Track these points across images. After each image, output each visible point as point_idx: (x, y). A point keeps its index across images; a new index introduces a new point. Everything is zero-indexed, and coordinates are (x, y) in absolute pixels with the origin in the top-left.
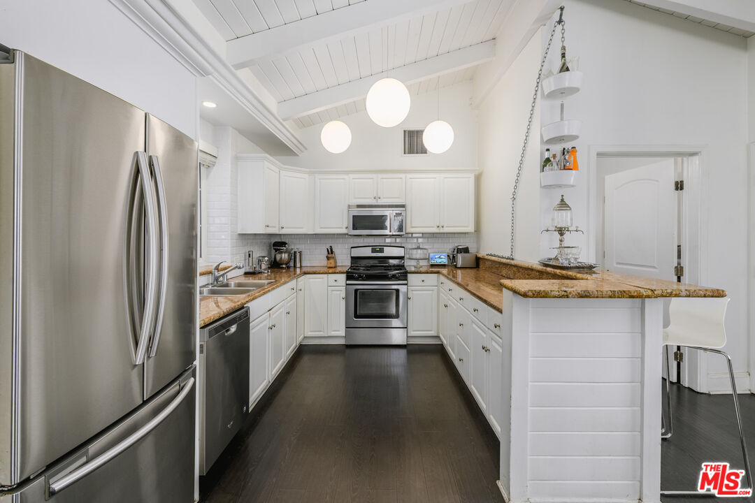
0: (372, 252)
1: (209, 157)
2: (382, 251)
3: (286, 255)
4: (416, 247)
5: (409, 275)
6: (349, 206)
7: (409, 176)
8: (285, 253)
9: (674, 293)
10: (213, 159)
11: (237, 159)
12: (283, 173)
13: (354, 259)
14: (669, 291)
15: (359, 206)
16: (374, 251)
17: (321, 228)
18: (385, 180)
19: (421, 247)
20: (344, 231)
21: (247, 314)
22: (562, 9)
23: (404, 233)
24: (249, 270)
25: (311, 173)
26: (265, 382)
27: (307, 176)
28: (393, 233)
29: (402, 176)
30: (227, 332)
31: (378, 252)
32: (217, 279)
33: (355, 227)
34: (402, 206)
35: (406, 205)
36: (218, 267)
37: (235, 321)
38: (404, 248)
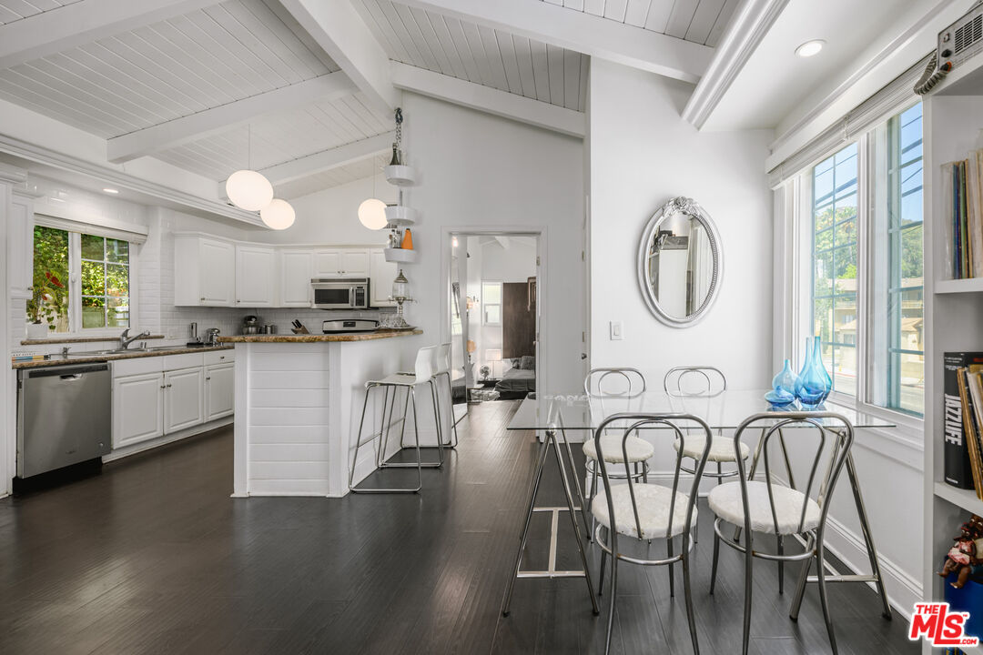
1: (134, 235)
2: (353, 325)
6: (312, 281)
7: (373, 250)
10: (143, 237)
11: (171, 237)
12: (238, 248)
15: (322, 280)
16: (345, 325)
18: (348, 255)
20: (308, 305)
21: (105, 368)
22: (399, 111)
23: (365, 306)
24: (192, 341)
25: (277, 248)
26: (155, 433)
27: (272, 251)
28: (355, 307)
29: (367, 250)
30: (63, 377)
31: (349, 326)
32: (125, 345)
33: (317, 301)
34: (364, 280)
35: (369, 279)
36: (125, 334)
37: (80, 371)
38: (377, 322)
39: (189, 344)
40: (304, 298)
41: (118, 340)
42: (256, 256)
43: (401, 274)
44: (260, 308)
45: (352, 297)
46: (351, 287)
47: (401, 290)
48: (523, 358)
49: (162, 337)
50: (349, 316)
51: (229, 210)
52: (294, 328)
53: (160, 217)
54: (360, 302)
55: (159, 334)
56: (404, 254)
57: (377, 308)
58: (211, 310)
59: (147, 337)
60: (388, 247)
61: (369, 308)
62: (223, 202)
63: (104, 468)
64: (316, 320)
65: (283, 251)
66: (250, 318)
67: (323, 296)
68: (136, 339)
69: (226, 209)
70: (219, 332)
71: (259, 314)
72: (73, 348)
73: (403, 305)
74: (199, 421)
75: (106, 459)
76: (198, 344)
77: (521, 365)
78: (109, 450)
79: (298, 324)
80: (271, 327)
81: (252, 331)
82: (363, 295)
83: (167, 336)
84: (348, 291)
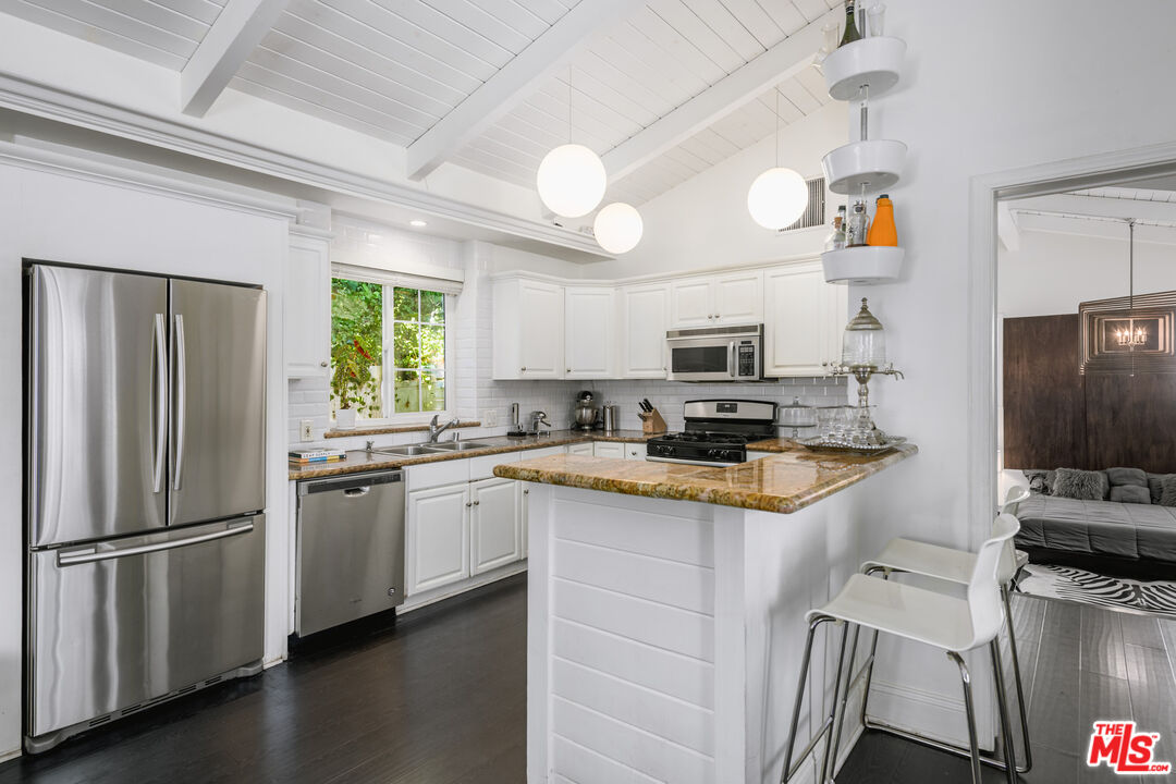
0: (718, 411)
1: (453, 285)
2: (733, 409)
3: (589, 411)
4: (791, 403)
5: (748, 453)
6: (668, 334)
7: (770, 272)
8: (587, 408)
9: (688, 492)
10: (458, 286)
11: (489, 281)
12: (569, 290)
13: (690, 421)
14: (681, 489)
15: (683, 333)
16: (720, 409)
17: (632, 370)
18: (726, 285)
19: (800, 403)
20: (660, 374)
21: (397, 478)
23: (756, 377)
24: (513, 430)
25: (618, 286)
26: (459, 573)
27: (611, 290)
28: (737, 378)
29: (758, 273)
30: (348, 492)
31: (727, 410)
32: (434, 438)
33: (677, 368)
34: (753, 329)
35: (762, 326)
36: (434, 422)
37: (367, 482)
38: (775, 405)
39: (510, 435)
40: (657, 364)
41: (427, 429)
42: (590, 298)
43: (864, 309)
44: (596, 380)
45: (732, 360)
46: (731, 343)
47: (865, 348)
48: (1059, 473)
49: (478, 425)
50: (728, 392)
51: (556, 233)
52: (642, 412)
53: (476, 256)
54: (747, 369)
55: (475, 420)
56: (874, 260)
57: (775, 380)
58: (536, 384)
59: (459, 426)
60: (831, 248)
61: (763, 379)
62: (548, 223)
64: (673, 399)
65: (626, 289)
66: (584, 395)
67: (685, 360)
68: (447, 427)
69: (551, 231)
70: (545, 417)
71: (598, 389)
72: (380, 442)
73: (870, 384)
74: (515, 557)
75: (401, 610)
76: (521, 435)
77: (1055, 487)
78: (403, 596)
79: (647, 406)
80: (611, 408)
81: (587, 413)
82: (751, 355)
83: (484, 423)
84: (726, 348)
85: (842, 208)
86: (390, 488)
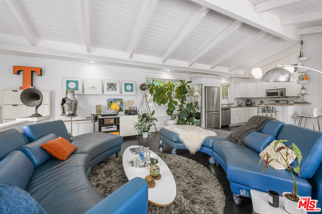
1: (229, 84)
6: (266, 90)
11: (235, 83)
15: (269, 90)
16: (276, 102)
17: (259, 96)
20: (264, 97)
21: (229, 109)
22: (302, 41)
23: (284, 96)
26: (236, 123)
27: (255, 83)
28: (280, 97)
30: (225, 110)
31: (278, 102)
32: (229, 105)
34: (283, 89)
35: (285, 88)
36: (229, 103)
37: (227, 109)
38: (287, 101)
39: (237, 106)
40: (264, 95)
41: (228, 104)
43: (303, 87)
45: (279, 94)
47: (303, 92)
50: (278, 99)
53: (233, 80)
54: (282, 95)
56: (304, 82)
57: (287, 97)
58: (242, 98)
59: (232, 104)
60: (298, 80)
61: (285, 97)
62: (244, 74)
63: (229, 127)
64: (267, 101)
65: (258, 83)
66: (249, 100)
67: (269, 94)
70: (243, 103)
71: (251, 99)
72: (223, 106)
73: (304, 96)
74: (242, 122)
75: (230, 126)
76: (239, 106)
78: (230, 124)
79: (261, 101)
80: (254, 102)
81: (249, 103)
82: (283, 93)
83: (234, 104)
84: (278, 92)
85: (300, 75)
86: (229, 110)
